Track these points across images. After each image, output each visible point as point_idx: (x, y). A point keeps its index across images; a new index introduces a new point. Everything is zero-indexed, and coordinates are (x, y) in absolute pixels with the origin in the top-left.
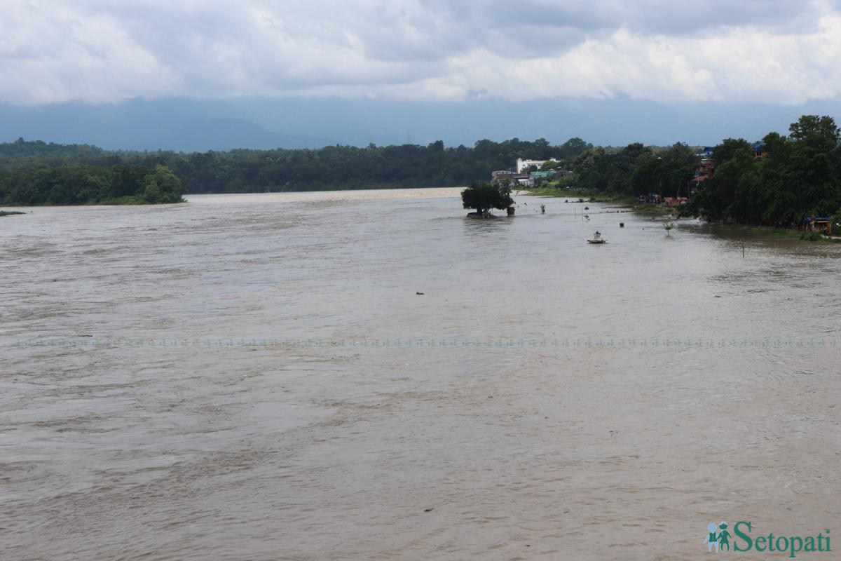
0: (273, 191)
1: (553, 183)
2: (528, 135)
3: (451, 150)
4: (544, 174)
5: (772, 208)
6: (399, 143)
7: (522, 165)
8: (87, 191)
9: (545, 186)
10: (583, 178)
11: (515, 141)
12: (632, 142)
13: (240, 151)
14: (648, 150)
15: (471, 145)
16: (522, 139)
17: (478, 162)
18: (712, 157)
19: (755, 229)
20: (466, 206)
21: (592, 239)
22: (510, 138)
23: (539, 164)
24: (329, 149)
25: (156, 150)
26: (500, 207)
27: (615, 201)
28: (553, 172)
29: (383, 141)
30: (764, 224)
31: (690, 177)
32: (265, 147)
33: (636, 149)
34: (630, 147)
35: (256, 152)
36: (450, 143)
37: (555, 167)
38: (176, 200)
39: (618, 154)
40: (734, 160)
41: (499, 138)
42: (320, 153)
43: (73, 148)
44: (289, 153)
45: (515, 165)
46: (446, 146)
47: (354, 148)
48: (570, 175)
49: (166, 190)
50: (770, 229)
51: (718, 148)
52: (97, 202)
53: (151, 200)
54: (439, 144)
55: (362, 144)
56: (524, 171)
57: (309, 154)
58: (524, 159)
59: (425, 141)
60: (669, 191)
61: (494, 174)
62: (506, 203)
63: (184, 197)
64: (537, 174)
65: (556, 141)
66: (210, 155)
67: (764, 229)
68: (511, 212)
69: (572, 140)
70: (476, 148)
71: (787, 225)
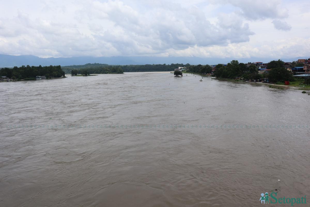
0: (137, 72)
1: (185, 71)
2: (180, 63)
3: (167, 65)
4: (184, 69)
5: (229, 75)
6: (158, 64)
7: (179, 68)
8: (108, 71)
9: (184, 71)
10: (191, 70)
11: (178, 64)
12: (199, 64)
13: (131, 65)
14: (202, 66)
15: (170, 64)
16: (179, 63)
17: (172, 67)
18: (216, 67)
19: (226, 79)
20: (175, 74)
21: (200, 80)
22: (177, 63)
23: (183, 68)
24: (146, 65)
25: (117, 65)
26: (180, 75)
27: (197, 74)
28: (185, 69)
29: (155, 64)
30: (228, 78)
31: (212, 70)
32: (135, 64)
33: (200, 65)
34: (199, 65)
35: (134, 65)
36: (167, 64)
37: (185, 68)
38: (122, 73)
39: (197, 66)
40: (222, 67)
41: (175, 63)
42: (145, 65)
43: (104, 64)
44: (139, 65)
45: (178, 68)
46: (166, 64)
47: (150, 65)
48: (188, 70)
49: (121, 71)
50: (229, 79)
51: (217, 65)
52: (109, 73)
53: (118, 73)
54: (165, 64)
55: (152, 64)
56: (180, 69)
57: (143, 66)
58: (180, 67)
59: (162, 64)
60: (208, 72)
61: (175, 69)
62: (181, 74)
63: (124, 73)
64: (182, 69)
65: (184, 64)
66: (127, 66)
67: (228, 79)
68: (182, 76)
69: (187, 64)
70: (171, 65)
71: (232, 78)
